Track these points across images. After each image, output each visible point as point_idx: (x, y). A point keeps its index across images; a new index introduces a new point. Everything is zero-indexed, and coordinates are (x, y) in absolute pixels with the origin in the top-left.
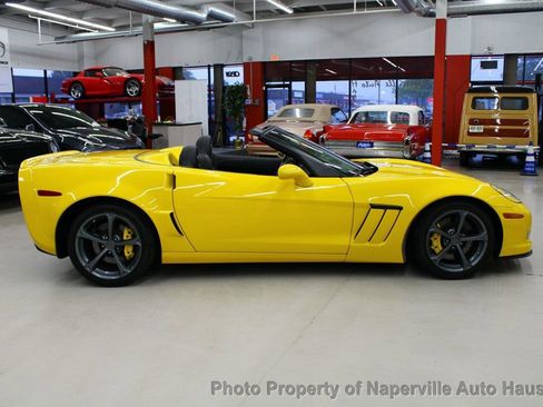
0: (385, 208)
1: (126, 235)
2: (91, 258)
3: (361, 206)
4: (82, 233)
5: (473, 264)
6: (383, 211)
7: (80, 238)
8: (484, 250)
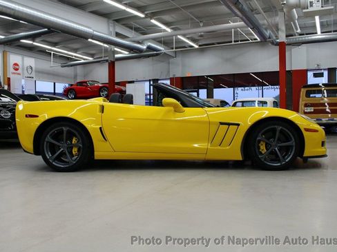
0: (229, 124)
1: (74, 141)
2: (53, 154)
3: (214, 123)
4: (48, 138)
5: (287, 161)
6: (227, 126)
7: (47, 142)
8: (293, 152)
